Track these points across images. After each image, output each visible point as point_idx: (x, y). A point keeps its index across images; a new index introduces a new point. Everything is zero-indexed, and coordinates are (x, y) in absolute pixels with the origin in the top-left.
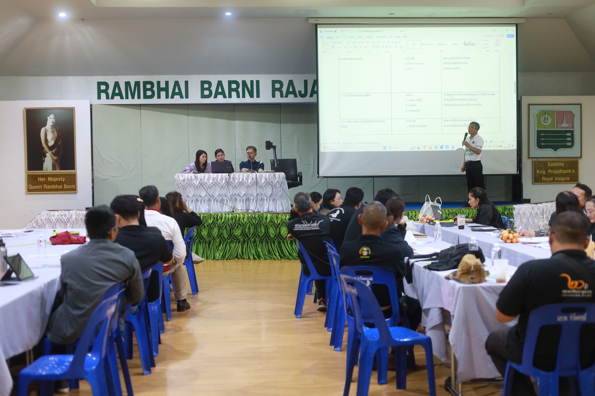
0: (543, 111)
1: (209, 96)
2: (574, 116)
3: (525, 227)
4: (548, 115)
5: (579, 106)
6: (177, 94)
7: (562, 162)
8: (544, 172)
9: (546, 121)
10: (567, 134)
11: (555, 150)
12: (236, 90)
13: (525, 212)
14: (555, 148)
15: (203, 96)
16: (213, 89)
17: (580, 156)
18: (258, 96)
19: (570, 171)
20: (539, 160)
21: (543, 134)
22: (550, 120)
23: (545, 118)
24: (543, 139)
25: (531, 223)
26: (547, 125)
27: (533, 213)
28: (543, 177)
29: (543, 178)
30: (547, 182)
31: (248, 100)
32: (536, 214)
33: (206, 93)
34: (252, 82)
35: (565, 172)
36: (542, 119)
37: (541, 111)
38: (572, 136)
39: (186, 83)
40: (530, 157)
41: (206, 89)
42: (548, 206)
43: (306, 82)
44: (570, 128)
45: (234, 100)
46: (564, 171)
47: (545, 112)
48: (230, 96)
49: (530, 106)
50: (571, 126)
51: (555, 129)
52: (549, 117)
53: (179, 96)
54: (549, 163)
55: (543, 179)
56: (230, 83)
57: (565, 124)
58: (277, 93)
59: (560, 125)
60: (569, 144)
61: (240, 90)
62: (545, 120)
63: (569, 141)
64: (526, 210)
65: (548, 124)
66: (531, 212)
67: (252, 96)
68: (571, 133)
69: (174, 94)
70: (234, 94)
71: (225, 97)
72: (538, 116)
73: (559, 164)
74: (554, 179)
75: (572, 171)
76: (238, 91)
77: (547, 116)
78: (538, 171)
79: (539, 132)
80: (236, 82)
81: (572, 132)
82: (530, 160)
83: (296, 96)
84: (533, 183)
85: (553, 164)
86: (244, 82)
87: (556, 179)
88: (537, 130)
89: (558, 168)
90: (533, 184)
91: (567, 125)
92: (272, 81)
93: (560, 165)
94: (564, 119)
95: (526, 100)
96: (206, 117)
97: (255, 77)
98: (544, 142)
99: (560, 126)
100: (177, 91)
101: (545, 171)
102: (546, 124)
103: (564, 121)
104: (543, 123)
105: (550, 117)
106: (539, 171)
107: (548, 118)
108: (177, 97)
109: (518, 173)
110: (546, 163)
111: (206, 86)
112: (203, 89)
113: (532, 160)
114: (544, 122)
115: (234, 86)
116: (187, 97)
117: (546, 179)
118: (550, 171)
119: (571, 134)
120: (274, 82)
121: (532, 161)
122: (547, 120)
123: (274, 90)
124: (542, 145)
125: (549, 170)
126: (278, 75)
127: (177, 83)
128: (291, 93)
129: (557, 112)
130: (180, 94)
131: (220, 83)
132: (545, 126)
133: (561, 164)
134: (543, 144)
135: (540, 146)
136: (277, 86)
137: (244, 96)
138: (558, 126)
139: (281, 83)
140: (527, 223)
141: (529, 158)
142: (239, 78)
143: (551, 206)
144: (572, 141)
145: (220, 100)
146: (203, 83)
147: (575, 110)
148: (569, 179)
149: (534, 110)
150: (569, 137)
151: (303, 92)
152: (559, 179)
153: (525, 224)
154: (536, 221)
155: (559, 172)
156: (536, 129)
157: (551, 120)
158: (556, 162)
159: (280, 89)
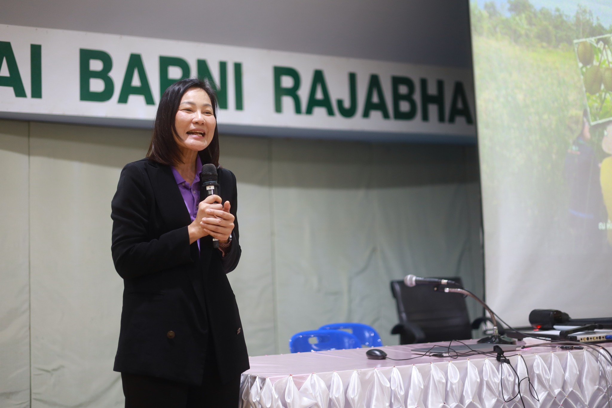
1: (104, 97)
6: (5, 82)
15: (86, 95)
16: (117, 76)
18: (239, 106)
33: (97, 85)
34: (223, 66)
39: (36, 51)
41: (96, 75)
43: (352, 78)
53: (10, 91)
56: (165, 62)
67: (223, 103)
71: (150, 101)
80: (182, 64)
83: (331, 112)
86: (202, 65)
92: (275, 68)
96: (81, 159)
97: (230, 54)
100: (4, 72)
108: (5, 93)
111: (96, 65)
112: (86, 74)
115: (175, 73)
116: (37, 93)
120: (278, 72)
123: (279, 91)
126: (290, 53)
127: (3, 50)
128: (320, 104)
130: (14, 82)
131: (136, 62)
136: (287, 82)
139: (293, 73)
142: (189, 52)
145: (137, 109)
146: (86, 56)
151: (347, 104)
159: (293, 92)
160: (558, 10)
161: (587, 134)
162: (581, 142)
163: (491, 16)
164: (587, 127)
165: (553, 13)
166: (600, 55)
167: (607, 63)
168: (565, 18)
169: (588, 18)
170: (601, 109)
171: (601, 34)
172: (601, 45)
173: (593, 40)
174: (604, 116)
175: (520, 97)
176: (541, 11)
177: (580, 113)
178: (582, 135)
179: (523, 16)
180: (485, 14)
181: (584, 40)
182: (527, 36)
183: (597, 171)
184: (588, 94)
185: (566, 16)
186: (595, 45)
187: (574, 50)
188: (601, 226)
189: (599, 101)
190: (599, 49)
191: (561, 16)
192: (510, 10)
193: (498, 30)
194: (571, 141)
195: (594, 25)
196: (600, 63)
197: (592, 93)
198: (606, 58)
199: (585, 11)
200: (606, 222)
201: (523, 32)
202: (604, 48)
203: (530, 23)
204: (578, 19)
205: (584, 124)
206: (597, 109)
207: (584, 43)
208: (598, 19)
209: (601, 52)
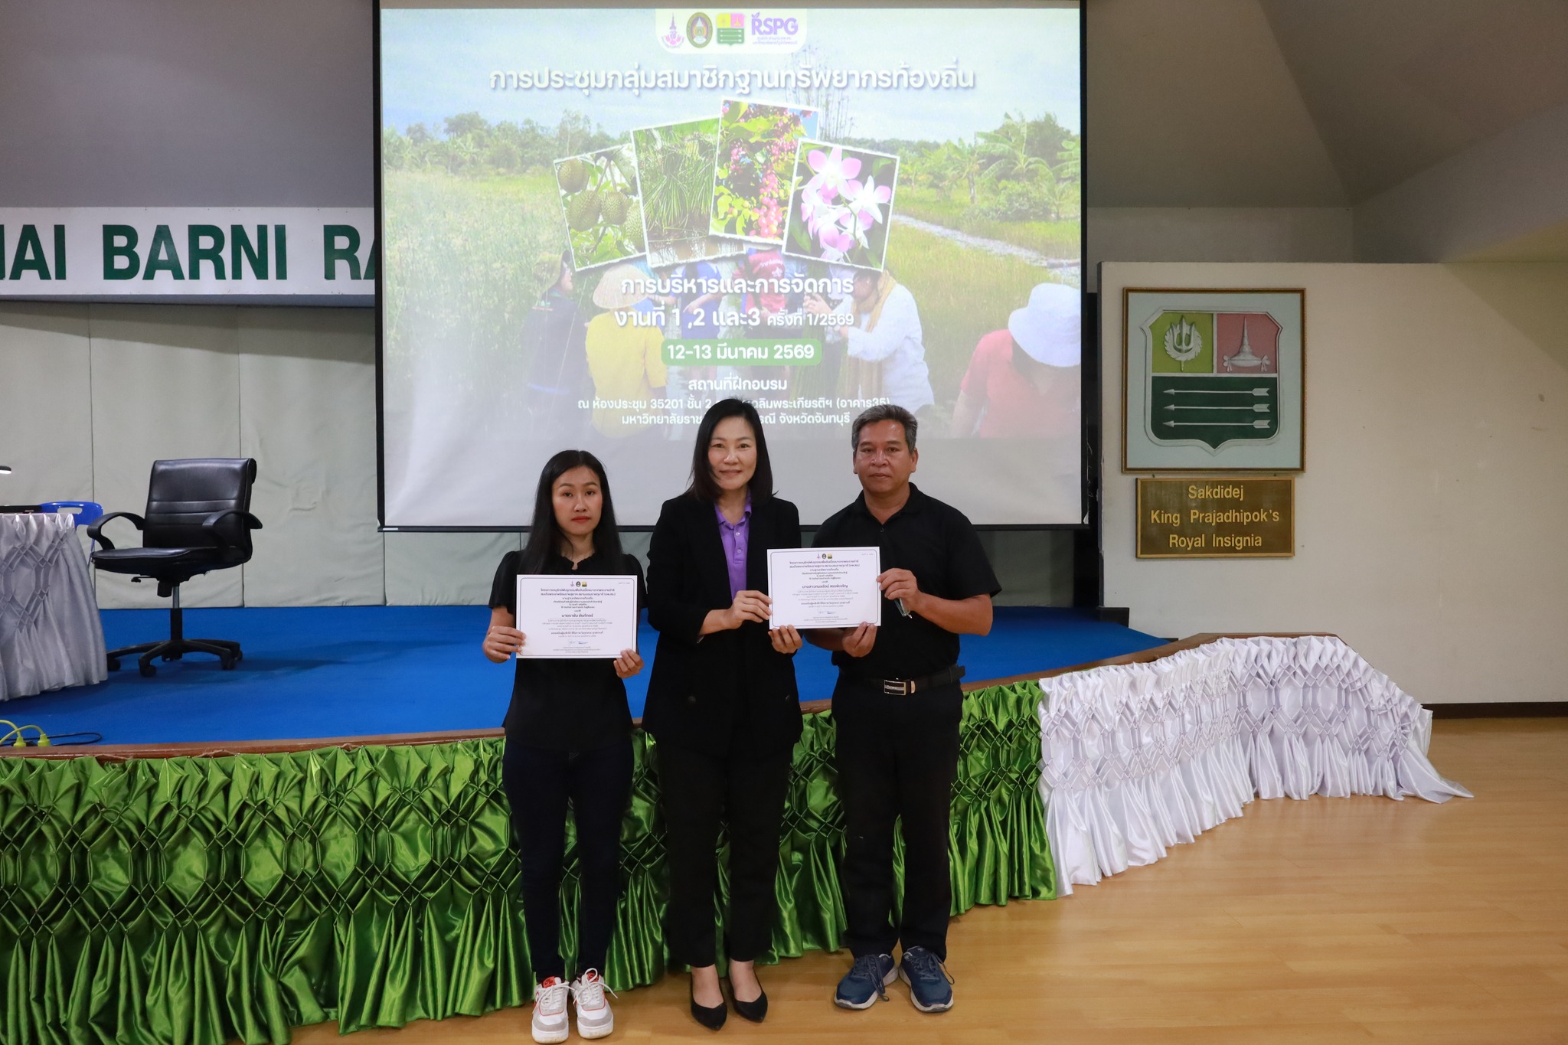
0: (1175, 312)
1: (129, 274)
2: (1278, 329)
3: (1095, 779)
4: (1191, 325)
5: (1298, 296)
6: (30, 265)
7: (1236, 484)
8: (1175, 519)
9: (1184, 347)
10: (1255, 390)
11: (1215, 446)
12: (214, 255)
13: (1099, 705)
14: (1215, 439)
15: (111, 273)
16: (143, 250)
17: (1297, 465)
18: (282, 274)
19: (1263, 516)
20: (1159, 477)
21: (1172, 391)
22: (1196, 345)
23: (1180, 335)
24: (1172, 407)
25: (1125, 752)
26: (1186, 362)
27: (1133, 705)
28: (1171, 536)
29: (1174, 540)
30: (1185, 551)
31: (249, 285)
32: (1148, 709)
33: (121, 262)
34: (262, 230)
35: (1246, 517)
36: (1170, 339)
37: (1166, 313)
38: (1273, 399)
39: (60, 231)
40: (1129, 466)
41: (121, 251)
42: (1200, 662)
44: (1264, 372)
45: (207, 285)
46: (1245, 514)
47: (1181, 317)
48: (195, 274)
49: (1130, 295)
50: (1268, 363)
51: (1215, 374)
52: (1195, 334)
53: (35, 273)
54: (1193, 489)
55: (1171, 541)
56: (195, 232)
57: (1250, 357)
58: (342, 266)
59: (1231, 359)
60: (1261, 424)
61: (226, 254)
62: (1182, 342)
63: (1261, 416)
64: (1101, 695)
65: (1191, 356)
66: (1124, 701)
67: (261, 273)
68: (1267, 390)
69: (20, 265)
70: (207, 267)
71: (178, 275)
72: (1158, 331)
73: (1228, 493)
74: (1209, 542)
75: (1269, 516)
76: (220, 257)
77: (1186, 329)
78: (1154, 516)
79: (1159, 384)
80: (214, 232)
81: (1272, 385)
82: (1130, 479)
84: (1139, 555)
85: (1208, 493)
86: (238, 232)
87: (1216, 541)
88: (1153, 378)
89: (1222, 505)
90: (1136, 556)
91: (1254, 362)
92: (326, 227)
93: (1230, 496)
94: (1246, 341)
95: (1115, 277)
96: (146, 340)
97: (270, 216)
98: (1177, 416)
99: (1233, 365)
100: (30, 255)
101: (1178, 515)
102: (1182, 358)
103: (1246, 348)
104: (1173, 353)
105: (1197, 333)
106: (1159, 516)
107: (1189, 336)
108: (30, 276)
109: (1086, 521)
110: (1183, 487)
111: (120, 241)
112: (110, 252)
113: (1135, 477)
114: (1176, 348)
115: (206, 242)
116: (61, 274)
117: (1183, 542)
118: (1195, 514)
119: (1268, 392)
120: (331, 232)
121: (1137, 479)
122: (1188, 344)
123: (331, 254)
124: (1169, 427)
125: (1192, 511)
126: (344, 209)
127: (29, 234)
129: (1221, 316)
130: (39, 264)
131: (163, 234)
132: (1180, 362)
133: (1234, 493)
134: (1172, 424)
135: (1161, 430)
136: (342, 242)
137: (237, 274)
138: (1225, 364)
139: (350, 232)
140: (1104, 760)
141: (1125, 469)
142: (223, 218)
143: (1210, 664)
144: (1273, 416)
145: (164, 285)
146: (110, 232)
147: (1283, 310)
148: (1260, 541)
149: (1144, 311)
150: (1260, 400)
152: (1227, 541)
153: (1094, 764)
154: (1146, 740)
155: (1228, 517)
156: (1151, 374)
157: (1200, 342)
158: (1214, 484)
159: (349, 255)
160: (528, 122)
161: (568, 283)
162: (556, 295)
163: (416, 142)
164: (568, 273)
165: (520, 127)
166: (599, 176)
167: (611, 185)
168: (540, 132)
169: (581, 127)
170: (595, 249)
171: (605, 146)
172: (603, 162)
173: (588, 157)
174: (601, 258)
175: (457, 242)
176: (499, 128)
177: (559, 257)
178: (558, 285)
179: (469, 136)
180: (407, 140)
181: (572, 158)
182: (473, 162)
183: (582, 333)
184: (573, 230)
185: (542, 129)
186: (593, 163)
187: (553, 173)
188: (582, 404)
189: (592, 239)
190: (599, 169)
191: (533, 129)
192: (447, 131)
193: (427, 159)
194: (539, 295)
195: (592, 136)
196: (599, 186)
197: (580, 229)
198: (610, 178)
199: (576, 118)
200: (592, 399)
201: (467, 157)
202: (608, 165)
203: (480, 143)
204: (563, 130)
205: (562, 269)
206: (587, 250)
207: (571, 163)
208: (599, 125)
209: (603, 173)
